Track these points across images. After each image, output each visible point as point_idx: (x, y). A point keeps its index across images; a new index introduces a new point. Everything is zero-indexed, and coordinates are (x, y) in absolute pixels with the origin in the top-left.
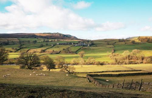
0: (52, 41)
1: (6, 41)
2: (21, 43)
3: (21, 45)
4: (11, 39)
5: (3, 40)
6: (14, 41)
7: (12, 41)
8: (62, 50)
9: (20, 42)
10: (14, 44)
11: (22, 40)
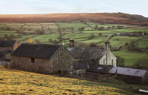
0: (109, 28)
1: (40, 27)
2: (61, 31)
3: (62, 35)
4: (47, 23)
5: (36, 26)
6: (50, 28)
7: (49, 28)
8: (124, 45)
9: (59, 30)
10: (52, 33)
11: (62, 27)
